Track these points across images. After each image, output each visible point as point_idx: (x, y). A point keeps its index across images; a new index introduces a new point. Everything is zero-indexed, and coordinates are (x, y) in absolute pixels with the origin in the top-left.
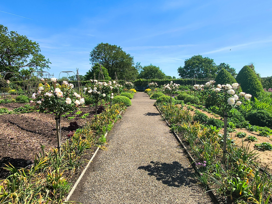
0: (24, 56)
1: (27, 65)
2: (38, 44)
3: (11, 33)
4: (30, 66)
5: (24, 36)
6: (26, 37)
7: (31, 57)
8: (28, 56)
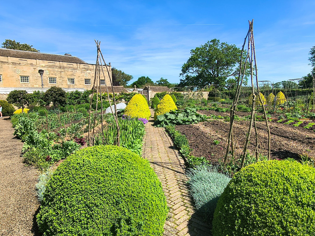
0: (231, 66)
1: (233, 74)
2: (245, 50)
3: (222, 44)
4: (235, 75)
5: (233, 45)
6: (234, 46)
7: (237, 65)
8: (235, 65)
